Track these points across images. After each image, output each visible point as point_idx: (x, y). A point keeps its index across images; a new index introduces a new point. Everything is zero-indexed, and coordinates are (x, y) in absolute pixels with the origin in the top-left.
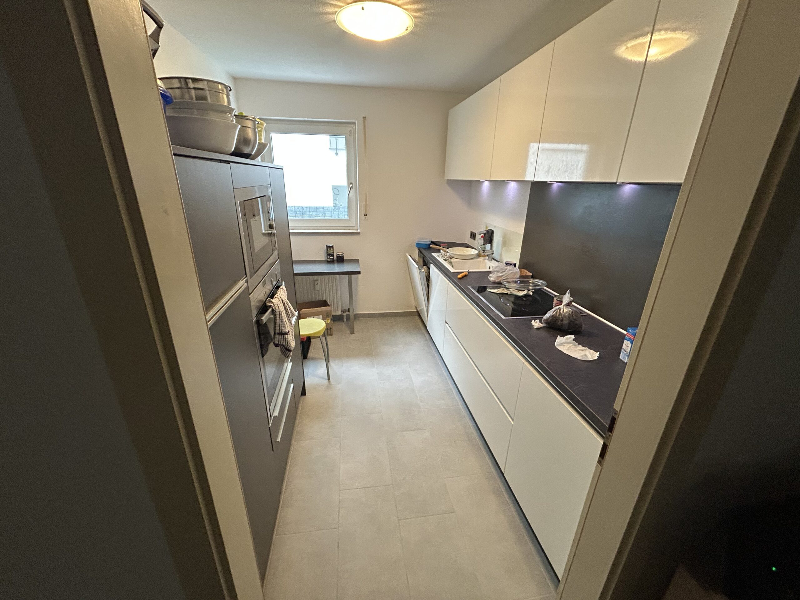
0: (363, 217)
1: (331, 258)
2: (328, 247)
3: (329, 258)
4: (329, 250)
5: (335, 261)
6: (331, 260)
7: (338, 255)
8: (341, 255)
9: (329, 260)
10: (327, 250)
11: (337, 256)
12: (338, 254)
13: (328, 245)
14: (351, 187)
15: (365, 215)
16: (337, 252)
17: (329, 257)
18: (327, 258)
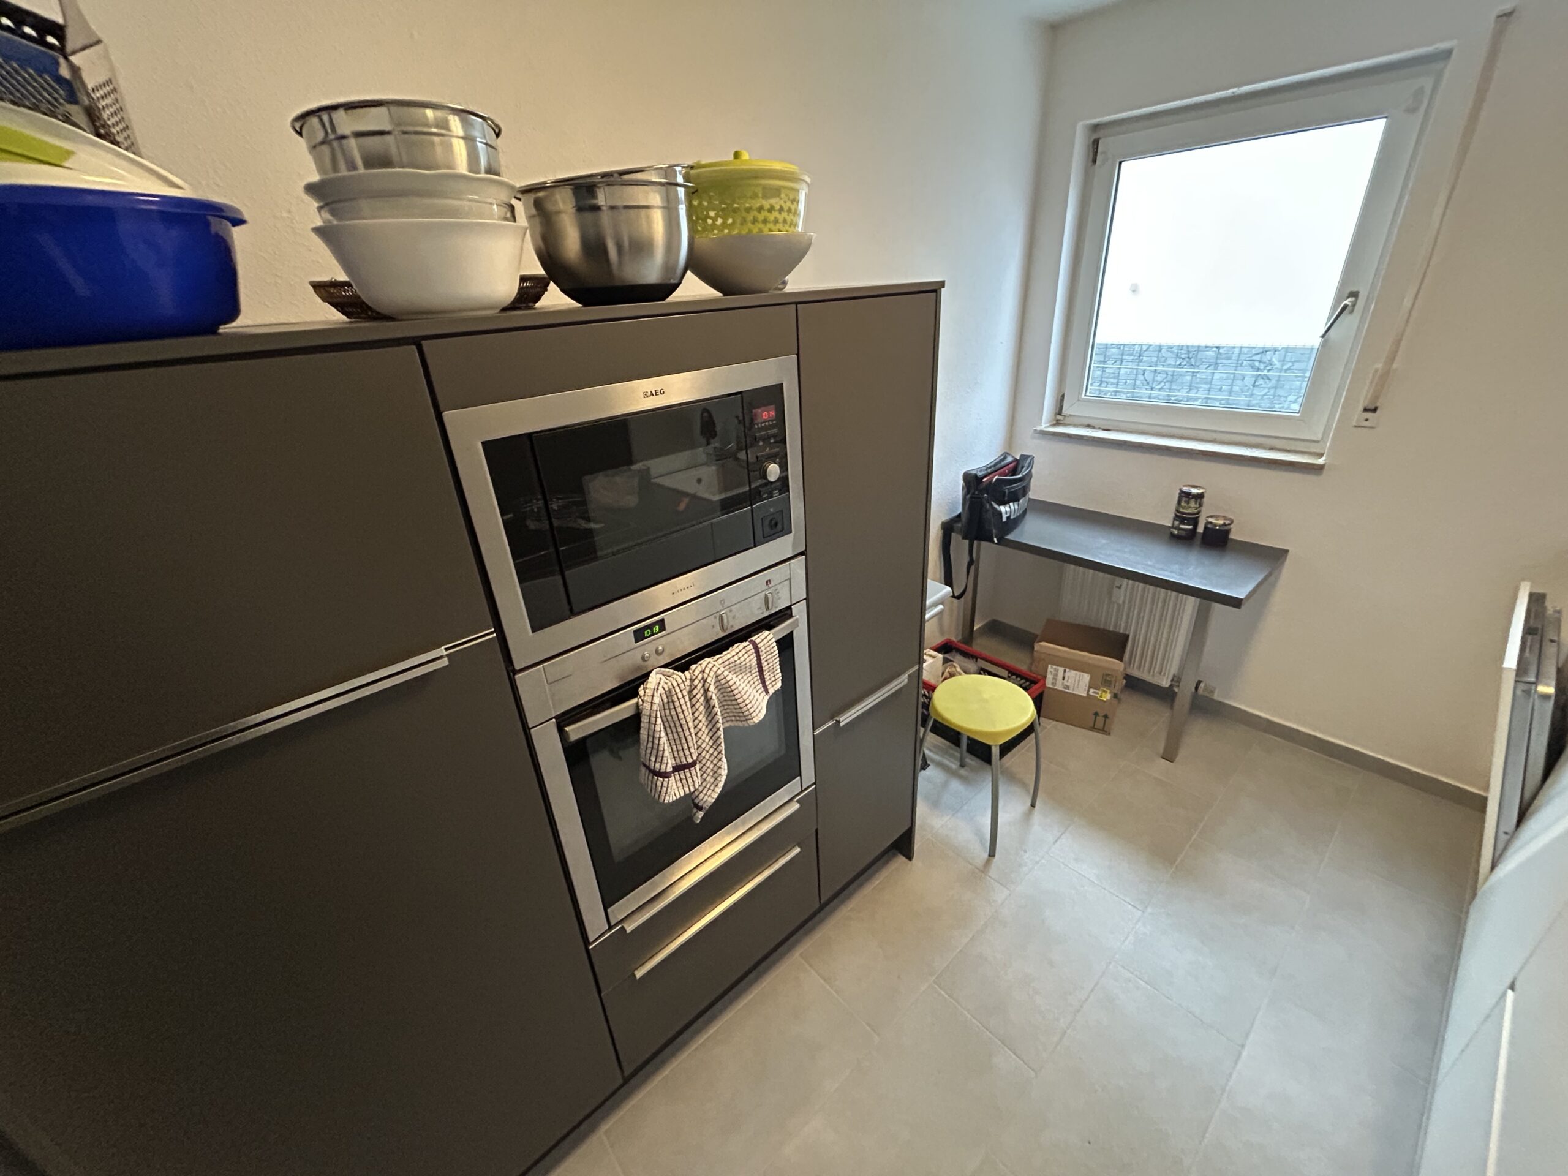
0: (1357, 414)
1: (1182, 526)
2: (1185, 496)
3: (1179, 529)
4: (1183, 504)
5: (1198, 539)
6: (1183, 533)
7: (1209, 526)
8: (1220, 526)
9: (1176, 532)
10: (1179, 502)
11: (1206, 528)
12: (1210, 520)
13: (1185, 489)
14: (1345, 307)
15: (1366, 410)
16: (1209, 516)
17: (1177, 523)
18: (1173, 524)
